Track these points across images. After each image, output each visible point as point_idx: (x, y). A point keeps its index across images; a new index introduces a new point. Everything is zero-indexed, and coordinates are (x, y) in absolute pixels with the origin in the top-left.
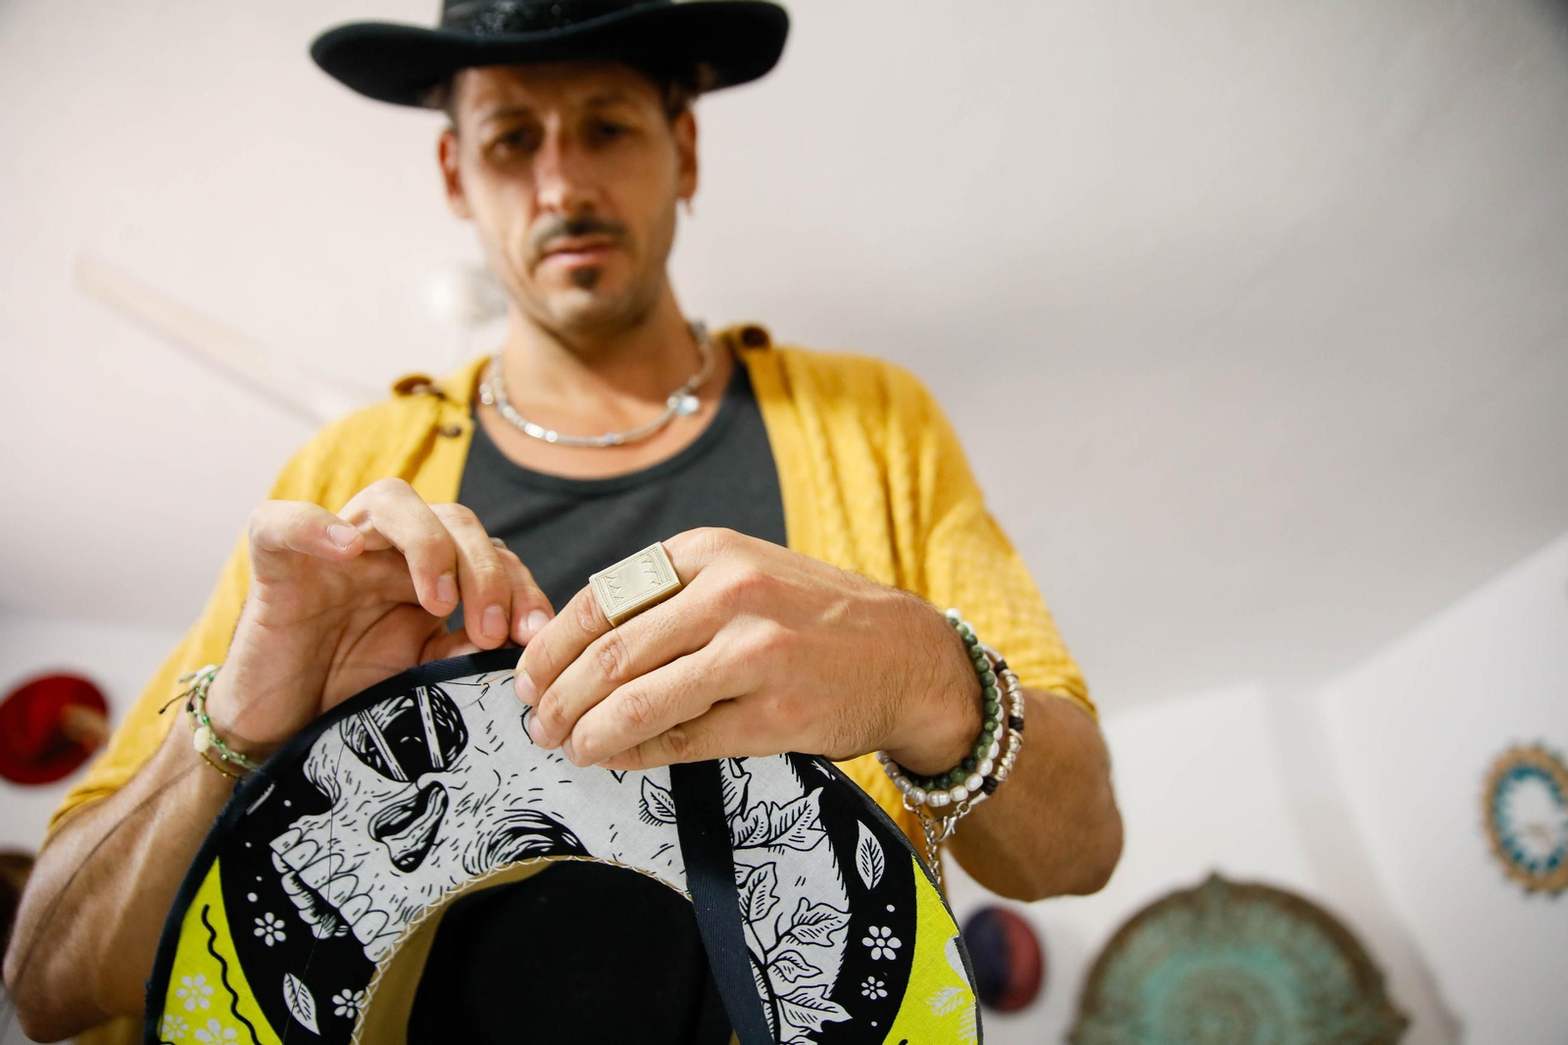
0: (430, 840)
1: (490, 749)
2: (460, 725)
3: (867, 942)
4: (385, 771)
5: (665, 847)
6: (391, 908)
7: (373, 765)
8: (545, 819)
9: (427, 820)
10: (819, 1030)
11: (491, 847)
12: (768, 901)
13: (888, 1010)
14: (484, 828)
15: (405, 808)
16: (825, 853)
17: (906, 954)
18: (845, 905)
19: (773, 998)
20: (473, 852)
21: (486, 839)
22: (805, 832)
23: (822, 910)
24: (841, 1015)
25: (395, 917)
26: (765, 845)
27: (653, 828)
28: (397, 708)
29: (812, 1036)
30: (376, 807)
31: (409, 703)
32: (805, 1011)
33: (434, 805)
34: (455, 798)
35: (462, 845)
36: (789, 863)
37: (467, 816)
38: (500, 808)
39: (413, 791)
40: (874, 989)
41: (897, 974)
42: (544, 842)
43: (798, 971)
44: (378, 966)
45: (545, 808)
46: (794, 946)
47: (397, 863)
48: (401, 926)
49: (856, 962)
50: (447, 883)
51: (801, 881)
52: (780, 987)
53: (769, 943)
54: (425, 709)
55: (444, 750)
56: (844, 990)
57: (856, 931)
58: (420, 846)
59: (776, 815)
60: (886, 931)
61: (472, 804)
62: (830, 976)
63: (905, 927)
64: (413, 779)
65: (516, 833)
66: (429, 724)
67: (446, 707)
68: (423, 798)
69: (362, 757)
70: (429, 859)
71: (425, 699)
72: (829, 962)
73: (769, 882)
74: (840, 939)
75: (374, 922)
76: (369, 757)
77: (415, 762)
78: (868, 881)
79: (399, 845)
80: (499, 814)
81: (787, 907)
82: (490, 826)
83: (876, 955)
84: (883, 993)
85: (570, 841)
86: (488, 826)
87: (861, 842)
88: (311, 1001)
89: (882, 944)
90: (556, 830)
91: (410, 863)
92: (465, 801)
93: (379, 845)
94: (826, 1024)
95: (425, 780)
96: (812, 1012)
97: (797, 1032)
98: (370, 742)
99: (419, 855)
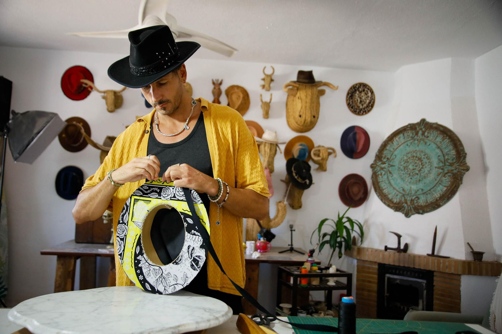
0: (188, 251)
1: (188, 268)
2: (192, 268)
3: (142, 276)
4: (197, 256)
5: (166, 271)
6: (188, 240)
7: (198, 256)
8: (178, 264)
9: (190, 254)
10: (141, 262)
11: (182, 256)
13: (136, 270)
14: (184, 257)
15: (193, 253)
16: (152, 284)
17: (138, 278)
18: (147, 279)
19: (147, 262)
20: (183, 254)
21: (183, 256)
22: (155, 284)
23: (148, 276)
24: (140, 265)
27: (168, 272)
29: (141, 260)
30: (195, 251)
31: (198, 267)
32: (143, 263)
33: (190, 256)
34: (189, 259)
35: (185, 254)
36: (155, 279)
37: (186, 257)
38: (184, 261)
39: (193, 256)
40: (138, 271)
41: (138, 275)
42: (177, 261)
43: (146, 267)
46: (148, 270)
47: (190, 246)
49: (142, 273)
50: (185, 247)
51: (152, 278)
52: (147, 263)
53: (151, 268)
54: (196, 267)
55: (192, 264)
56: (141, 269)
57: (144, 277)
59: (158, 284)
60: (141, 279)
62: (143, 269)
63: (140, 281)
64: (194, 258)
65: (180, 260)
66: (195, 266)
68: (192, 256)
69: (200, 256)
72: (144, 271)
73: (155, 275)
74: (145, 274)
75: (188, 237)
76: (199, 257)
77: (195, 260)
78: (146, 284)
79: (191, 248)
80: (183, 260)
81: (151, 274)
82: (183, 258)
83: (141, 275)
84: (137, 272)
85: (175, 264)
86: (184, 258)
87: (150, 288)
88: (189, 222)
89: (141, 277)
90: (177, 264)
92: (187, 259)
93: (193, 247)
94: (140, 263)
95: (192, 258)
97: (142, 260)
98: (200, 259)
99: (188, 249)
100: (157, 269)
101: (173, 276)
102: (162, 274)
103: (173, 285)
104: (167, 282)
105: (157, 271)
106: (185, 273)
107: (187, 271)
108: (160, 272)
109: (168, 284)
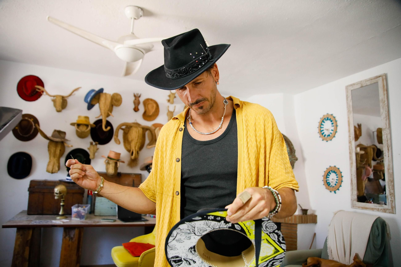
1: (179, 254)
2: (175, 256)
3: (211, 219)
4: (181, 264)
6: (201, 264)
8: (190, 249)
9: (189, 260)
10: (225, 224)
12: (203, 228)
13: (222, 217)
15: (187, 262)
16: (196, 222)
17: (213, 215)
18: (204, 221)
20: (194, 256)
21: (192, 255)
22: (193, 224)
23: (205, 223)
24: (223, 222)
25: (202, 264)
26: (194, 228)
28: (172, 262)
30: (186, 265)
31: (172, 261)
34: (185, 257)
35: (192, 257)
36: (197, 226)
37: (189, 256)
38: (187, 253)
41: (217, 216)
42: (193, 249)
43: (215, 225)
44: (210, 266)
45: (188, 249)
46: (211, 226)
48: (204, 263)
49: (214, 220)
50: (198, 258)
51: (200, 225)
52: (218, 227)
53: (210, 228)
55: (179, 258)
56: (219, 221)
58: (192, 261)
60: (209, 217)
61: (187, 256)
62: (216, 223)
63: (208, 215)
64: (183, 261)
65: (191, 252)
66: (175, 259)
67: (172, 258)
68: (185, 260)
70: (194, 260)
71: (171, 259)
72: (213, 223)
73: (200, 228)
74: (210, 221)
77: (180, 261)
78: (200, 218)
81: (205, 226)
83: (213, 218)
84: (219, 218)
86: (190, 254)
87: (194, 219)
89: (211, 217)
91: (195, 262)
93: (192, 265)
94: (224, 223)
95: (183, 260)
96: (222, 224)
98: (177, 265)
99: (194, 261)
100: (204, 233)
101: (184, 240)
102: (195, 233)
103: (176, 237)
104: (183, 234)
105: (202, 232)
106: (176, 249)
107: (176, 251)
108: (198, 233)
109: (182, 233)
